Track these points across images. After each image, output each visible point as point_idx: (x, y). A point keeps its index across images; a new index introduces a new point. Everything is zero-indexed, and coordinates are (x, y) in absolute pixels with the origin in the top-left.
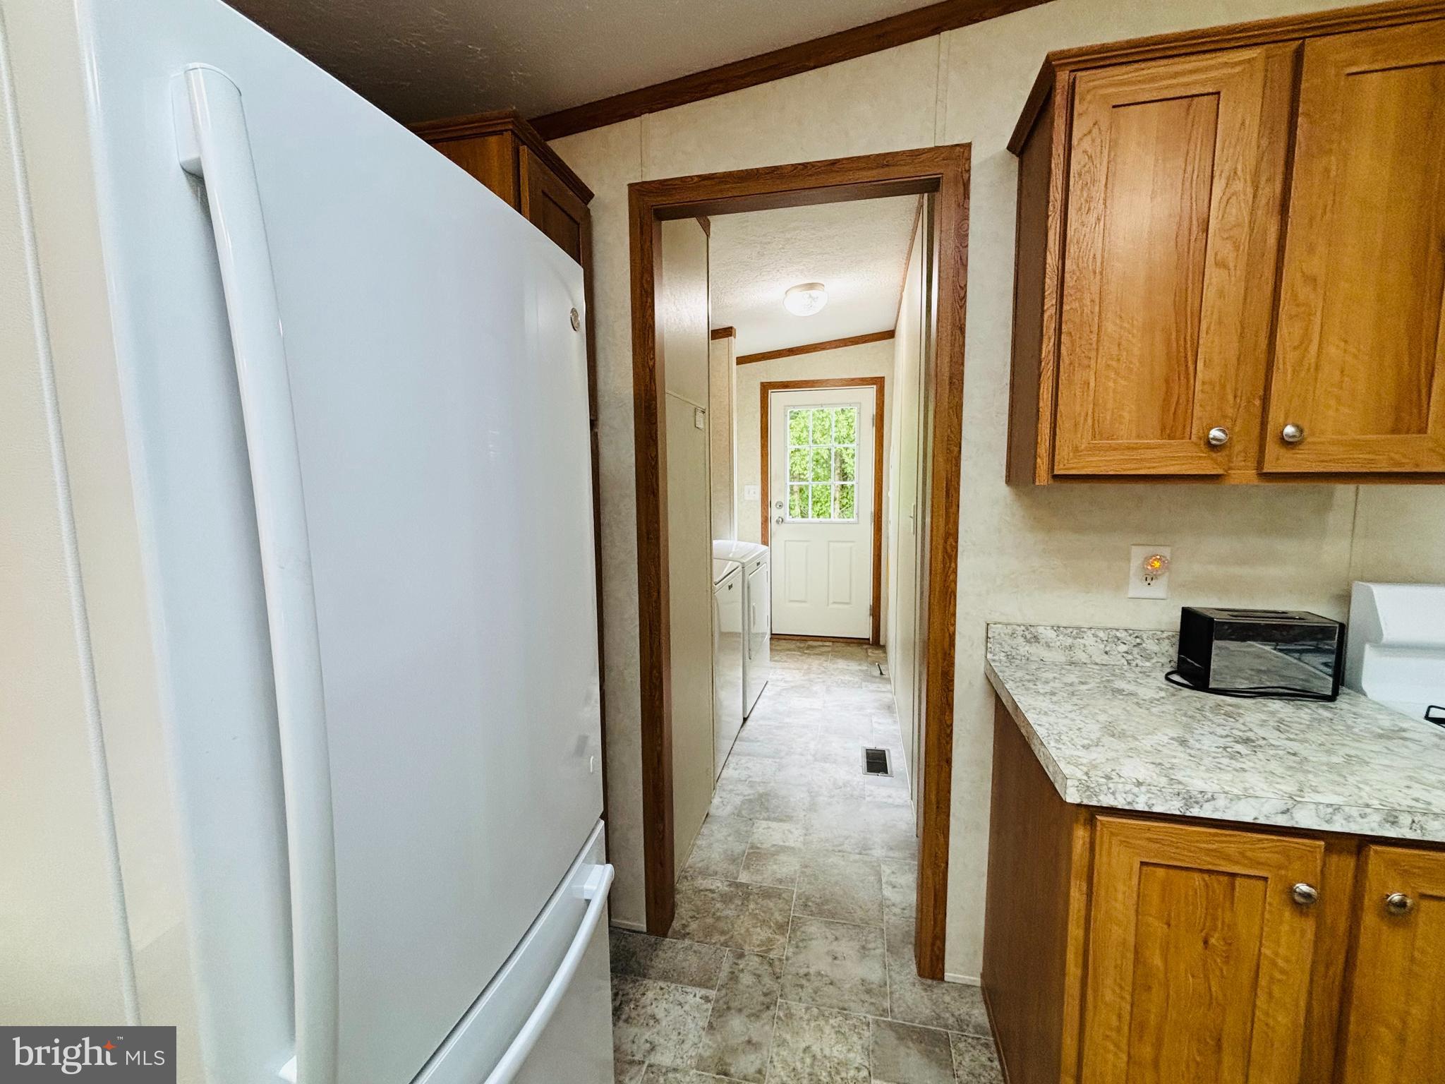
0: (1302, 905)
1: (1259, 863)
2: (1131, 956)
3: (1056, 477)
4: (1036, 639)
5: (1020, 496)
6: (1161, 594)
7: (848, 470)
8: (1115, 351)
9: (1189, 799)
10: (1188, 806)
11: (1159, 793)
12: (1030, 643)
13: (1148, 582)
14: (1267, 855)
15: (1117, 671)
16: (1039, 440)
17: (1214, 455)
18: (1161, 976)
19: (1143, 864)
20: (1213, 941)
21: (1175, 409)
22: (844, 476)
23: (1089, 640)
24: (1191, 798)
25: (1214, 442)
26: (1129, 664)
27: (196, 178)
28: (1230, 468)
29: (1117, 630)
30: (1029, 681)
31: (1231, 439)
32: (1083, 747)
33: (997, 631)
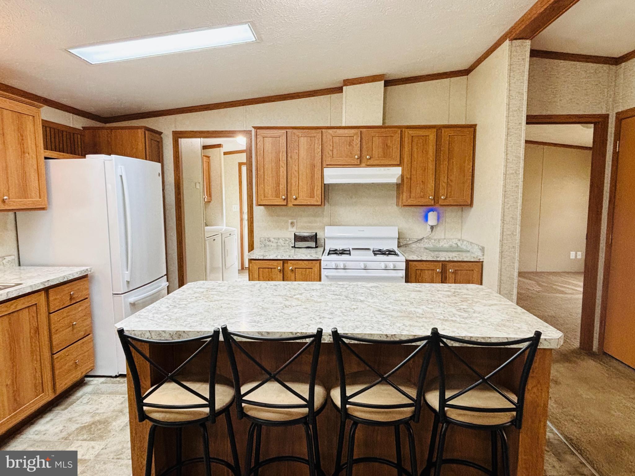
0: (280, 271)
1: (274, 265)
3: (259, 205)
4: (270, 241)
6: (295, 230)
8: (267, 182)
13: (292, 227)
17: (284, 201)
19: (259, 268)
21: (278, 192)
23: (281, 240)
26: (289, 245)
27: (121, 176)
28: (287, 204)
29: (286, 238)
31: (287, 198)
33: (262, 240)
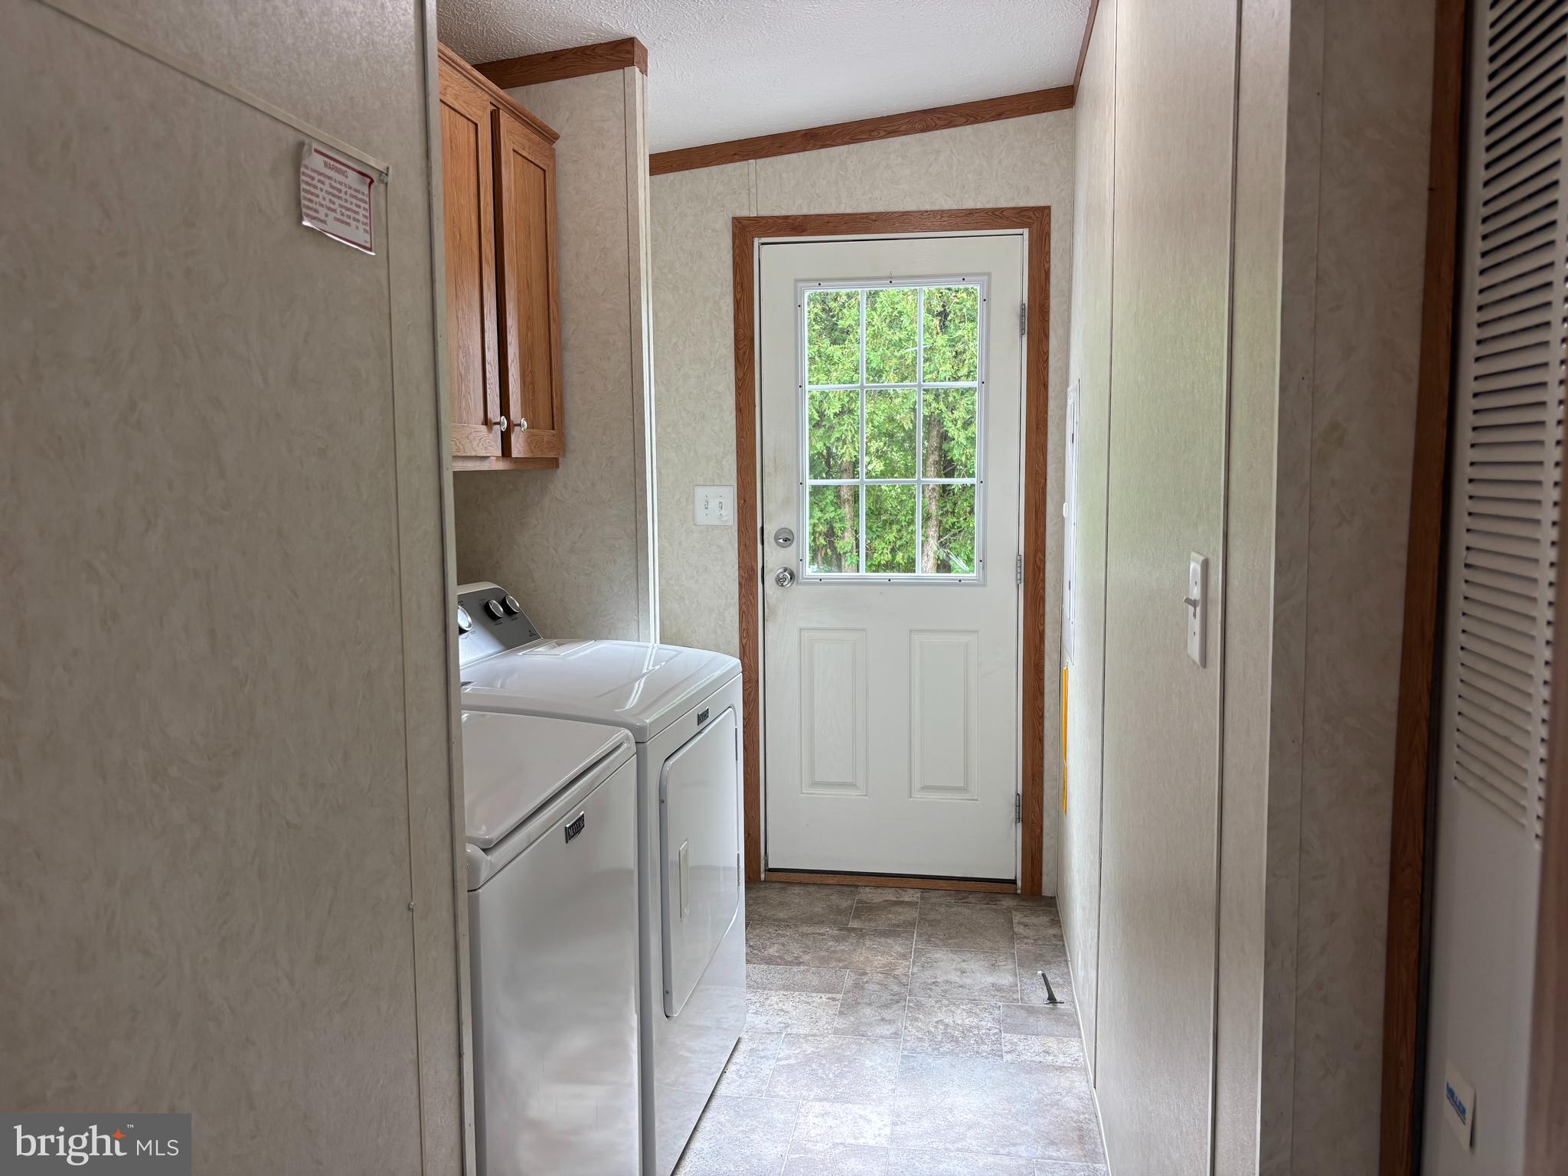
7: (956, 454)
22: (948, 468)
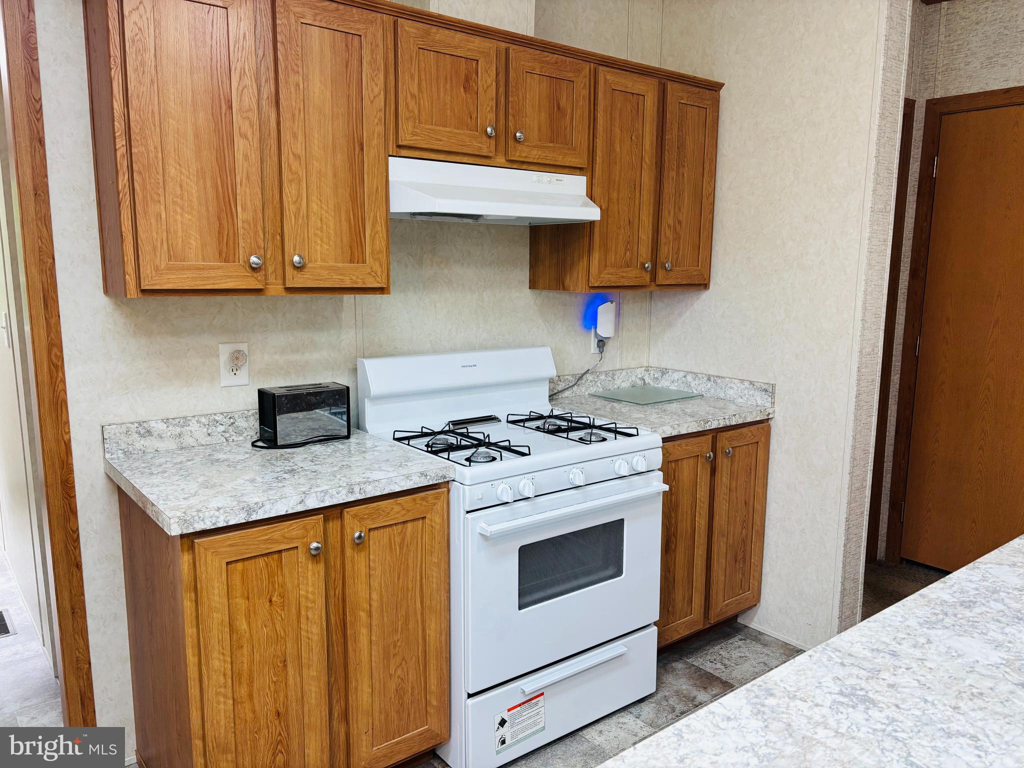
0: (315, 556)
1: (293, 539)
2: (227, 630)
3: (144, 291)
4: (149, 432)
5: (119, 306)
6: (246, 382)
8: (179, 192)
9: (249, 510)
10: (249, 515)
11: (232, 512)
12: (145, 437)
13: (234, 372)
14: (296, 532)
15: (218, 447)
16: (126, 260)
17: (255, 275)
18: (248, 634)
19: (228, 563)
20: (274, 599)
21: (227, 239)
23: (194, 426)
24: (250, 509)
25: (254, 266)
26: (227, 440)
28: (266, 284)
29: (215, 414)
30: (145, 468)
31: (264, 263)
32: (184, 499)
33: (113, 432)
